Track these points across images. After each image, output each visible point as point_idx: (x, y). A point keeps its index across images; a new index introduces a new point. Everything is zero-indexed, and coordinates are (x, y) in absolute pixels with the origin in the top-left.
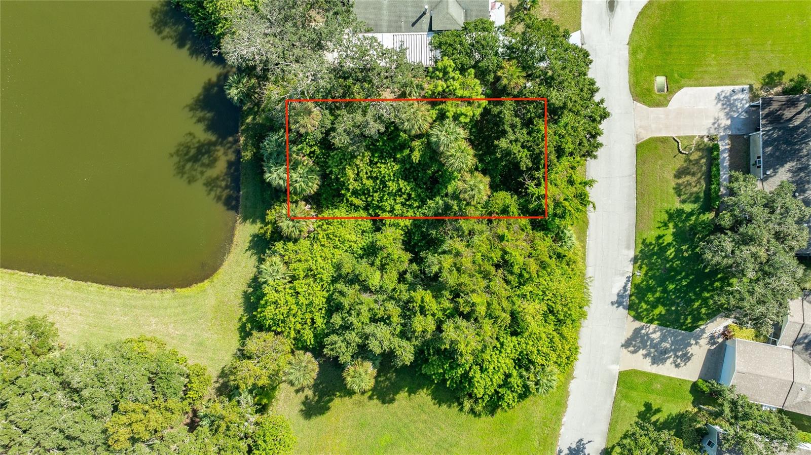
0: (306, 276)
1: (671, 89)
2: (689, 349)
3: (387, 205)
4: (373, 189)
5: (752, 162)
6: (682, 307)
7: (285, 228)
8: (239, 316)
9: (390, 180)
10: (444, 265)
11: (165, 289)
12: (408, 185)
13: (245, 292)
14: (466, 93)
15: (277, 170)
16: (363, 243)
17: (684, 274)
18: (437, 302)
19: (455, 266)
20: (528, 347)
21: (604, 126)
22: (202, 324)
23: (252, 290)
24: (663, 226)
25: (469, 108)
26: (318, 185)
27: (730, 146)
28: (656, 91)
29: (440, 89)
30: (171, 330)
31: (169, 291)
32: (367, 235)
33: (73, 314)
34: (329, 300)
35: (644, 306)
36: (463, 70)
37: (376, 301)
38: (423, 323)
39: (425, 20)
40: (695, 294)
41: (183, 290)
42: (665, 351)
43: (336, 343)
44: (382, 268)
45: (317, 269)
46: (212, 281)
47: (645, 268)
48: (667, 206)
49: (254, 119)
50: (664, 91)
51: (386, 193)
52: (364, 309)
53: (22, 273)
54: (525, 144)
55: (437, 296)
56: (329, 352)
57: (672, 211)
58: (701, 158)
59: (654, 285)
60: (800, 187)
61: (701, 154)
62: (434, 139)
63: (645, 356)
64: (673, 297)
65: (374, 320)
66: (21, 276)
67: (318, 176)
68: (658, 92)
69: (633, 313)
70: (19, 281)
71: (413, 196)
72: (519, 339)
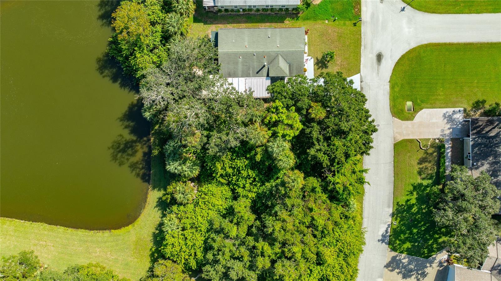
0: (192, 227)
1: (415, 110)
2: (426, 269)
3: (241, 183)
4: (232, 174)
5: (465, 156)
6: (422, 243)
7: (178, 198)
8: (150, 248)
9: (243, 170)
10: (276, 228)
11: (105, 230)
12: (254, 173)
13: (154, 233)
14: (290, 122)
15: (174, 164)
16: (226, 206)
17: (422, 223)
18: (272, 249)
19: (282, 228)
20: (327, 273)
21: (374, 136)
22: (127, 252)
23: (158, 232)
24: (410, 194)
25: (292, 131)
26: (199, 171)
27: (451, 145)
28: (406, 111)
29: (274, 120)
30: (109, 256)
31: (108, 231)
32: (229, 200)
33: (48, 246)
34: (205, 242)
35: (398, 242)
36: (288, 108)
37: (234, 245)
38: (263, 263)
39: (265, 71)
40: (430, 235)
41: (116, 231)
42: (411, 271)
43: (209, 271)
44: (238, 224)
45: (198, 224)
46: (134, 226)
47: (399, 219)
48: (412, 181)
49: (160, 127)
50: (411, 111)
51: (240, 177)
52: (227, 250)
53: (17, 220)
54: (325, 152)
55: (271, 245)
56: (205, 277)
57: (415, 185)
58: (434, 152)
59: (405, 229)
60: (494, 174)
61: (434, 150)
62: (270, 149)
63: (398, 273)
64: (416, 237)
65: (233, 257)
66: (16, 222)
67: (199, 166)
68: (408, 111)
69: (391, 246)
70: (15, 226)
71: (257, 180)
72: (322, 268)
